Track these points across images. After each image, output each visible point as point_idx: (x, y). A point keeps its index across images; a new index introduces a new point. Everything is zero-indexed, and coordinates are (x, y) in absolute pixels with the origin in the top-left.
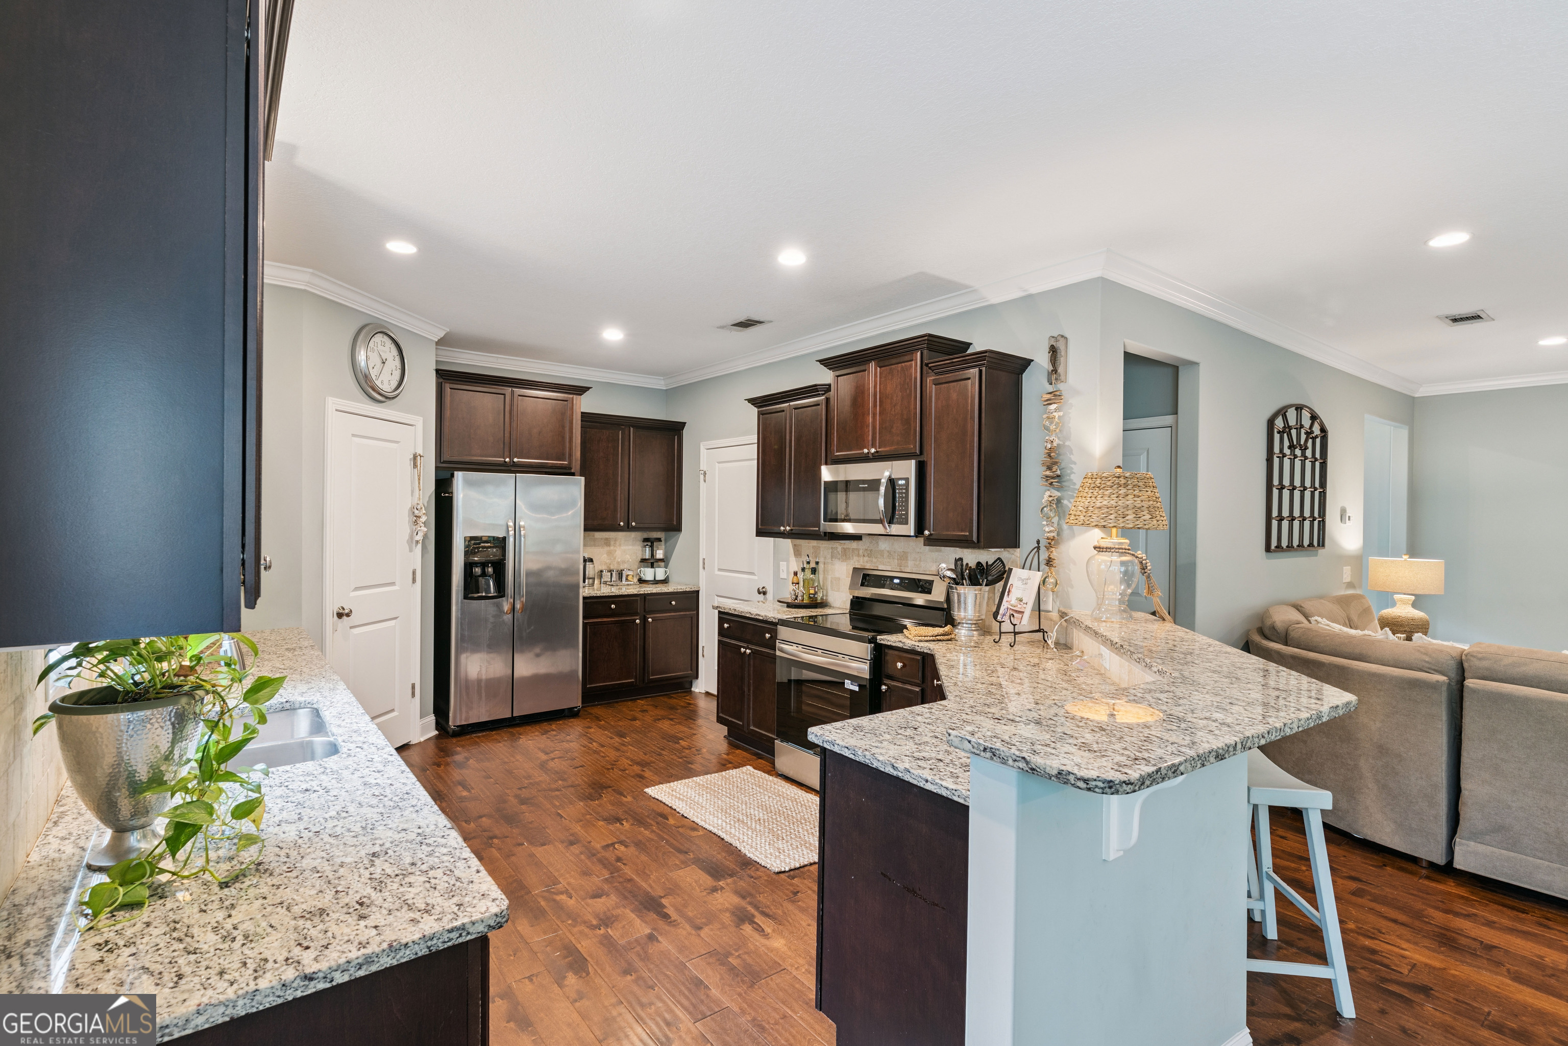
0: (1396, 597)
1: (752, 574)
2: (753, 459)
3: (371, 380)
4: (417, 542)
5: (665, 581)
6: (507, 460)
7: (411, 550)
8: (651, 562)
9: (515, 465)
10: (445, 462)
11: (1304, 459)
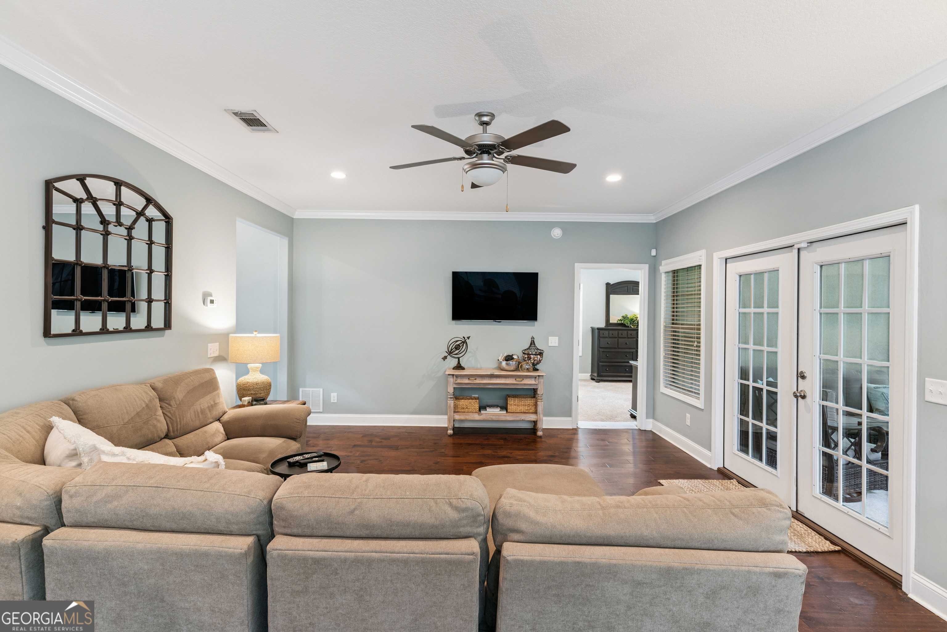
0: (249, 366)
11: (130, 238)
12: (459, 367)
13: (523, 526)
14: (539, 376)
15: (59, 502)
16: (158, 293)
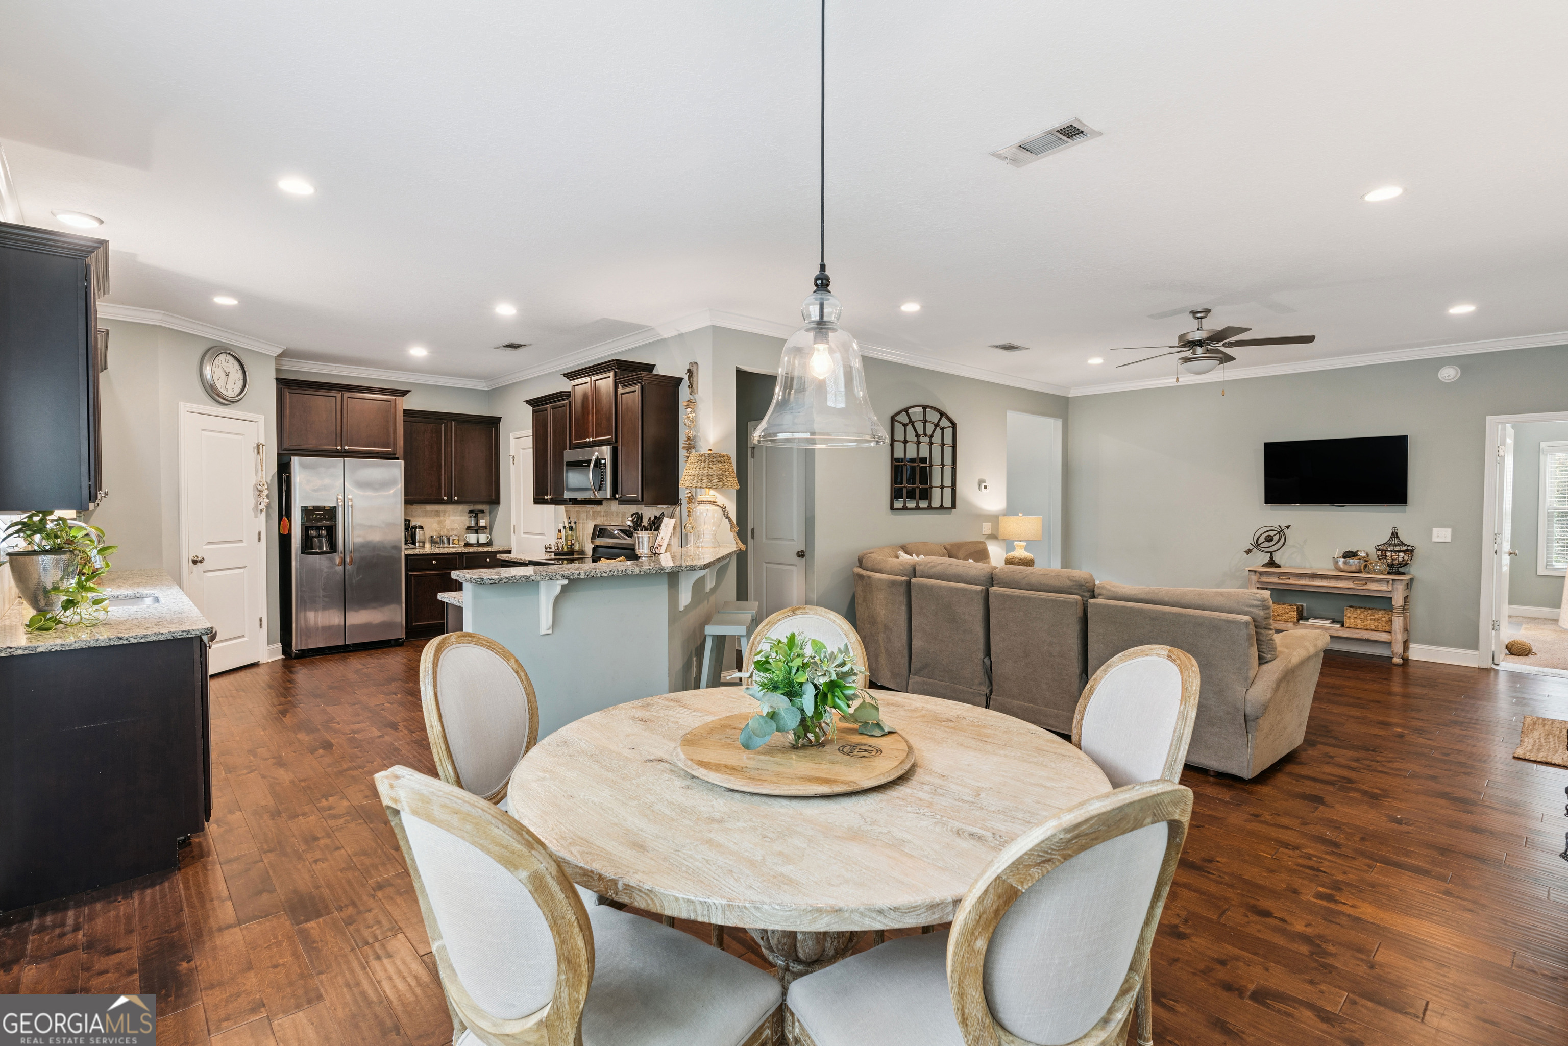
0: (1016, 543)
1: (543, 534)
2: (530, 448)
3: (216, 389)
4: (261, 510)
5: (488, 544)
6: (339, 448)
7: (256, 517)
8: (477, 530)
9: (346, 451)
10: (285, 450)
11: (931, 443)
12: (1272, 563)
13: (1104, 592)
14: (1393, 580)
15: (914, 569)
16: (948, 482)
